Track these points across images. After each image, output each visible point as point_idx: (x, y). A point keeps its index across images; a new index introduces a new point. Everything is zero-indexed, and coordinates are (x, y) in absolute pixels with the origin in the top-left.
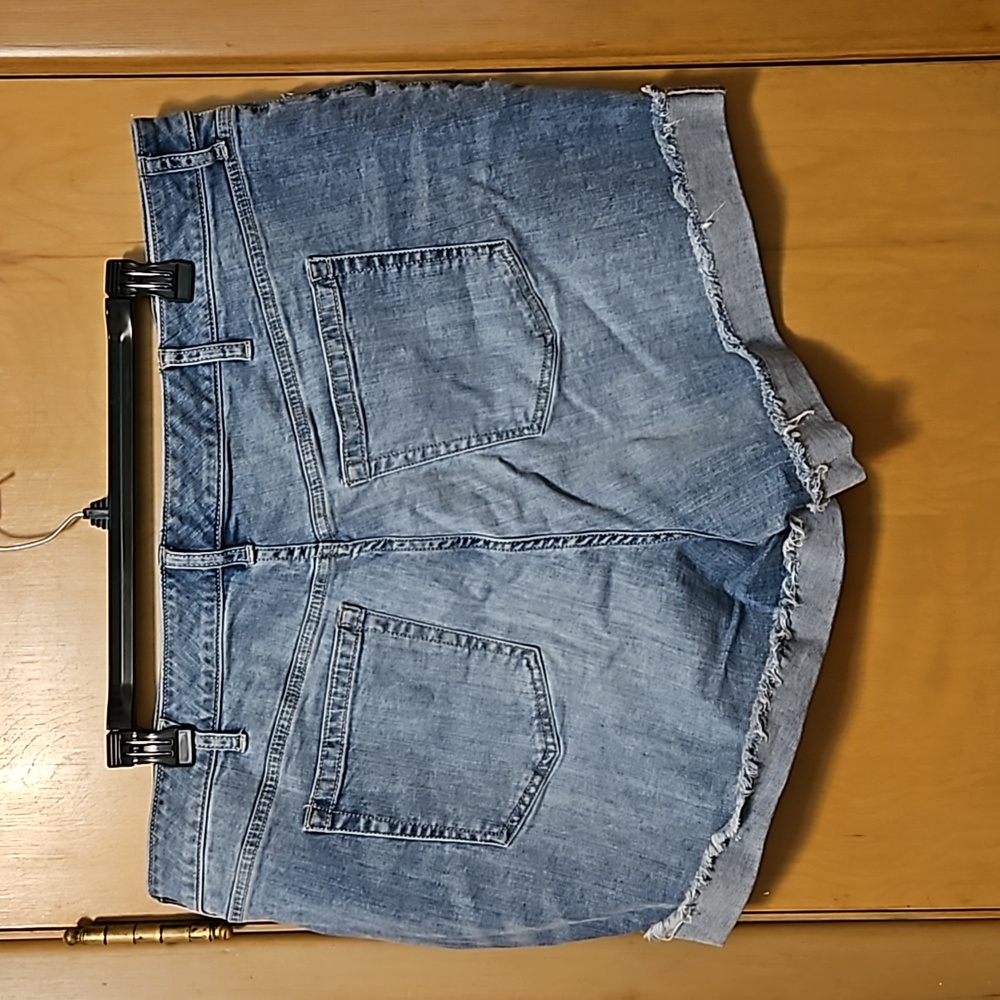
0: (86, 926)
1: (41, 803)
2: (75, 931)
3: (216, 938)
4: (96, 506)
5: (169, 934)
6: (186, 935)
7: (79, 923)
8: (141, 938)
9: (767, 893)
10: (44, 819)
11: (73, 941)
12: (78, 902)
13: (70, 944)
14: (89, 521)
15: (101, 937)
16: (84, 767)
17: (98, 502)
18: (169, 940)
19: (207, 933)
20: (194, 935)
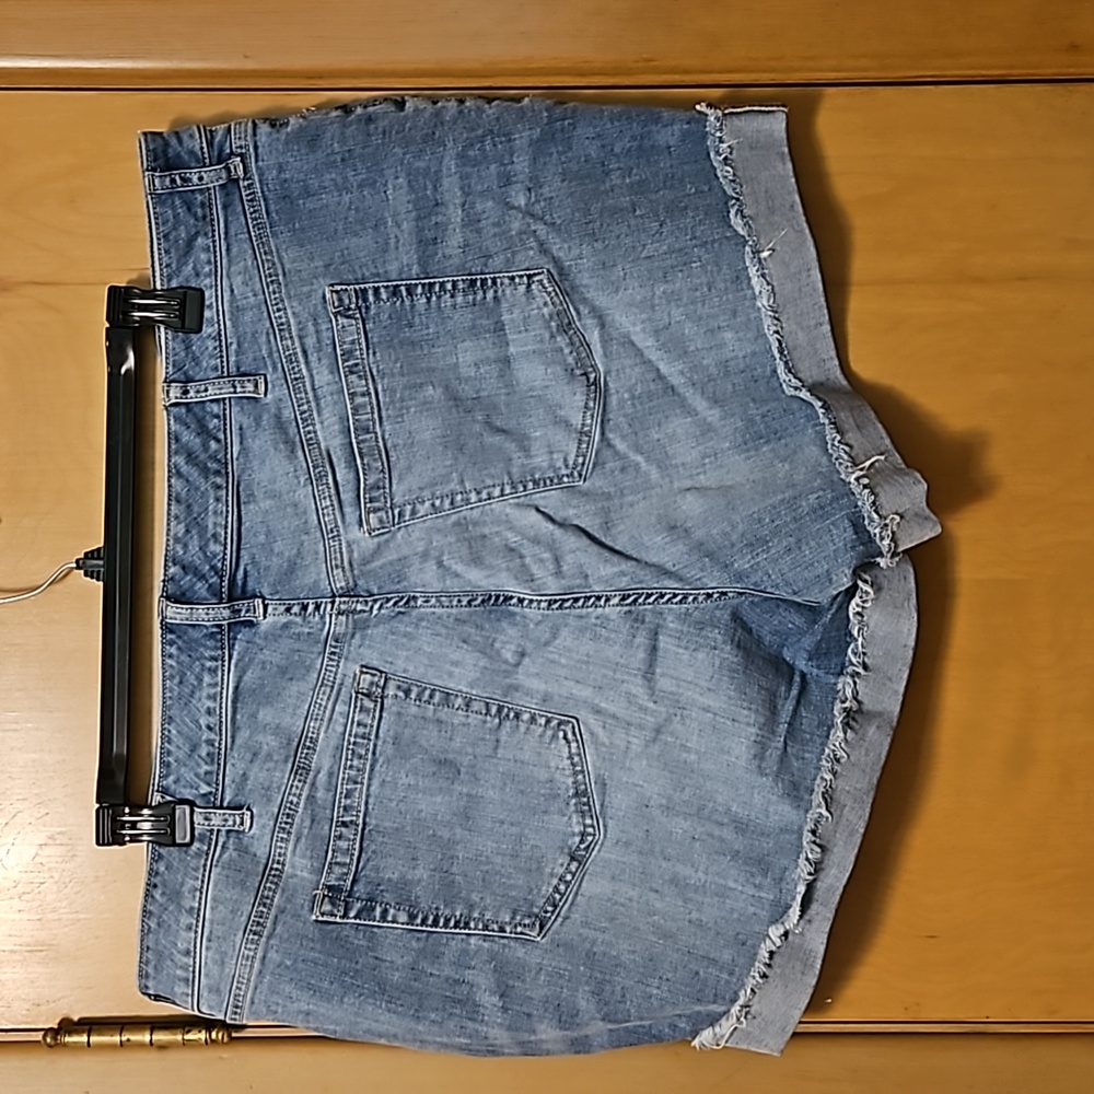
0: (67, 1026)
1: (20, 889)
2: (55, 1032)
3: (212, 1041)
4: (90, 555)
5: (160, 1037)
6: (179, 1037)
7: (59, 1024)
8: (128, 1040)
9: (829, 1001)
10: (23, 906)
11: (53, 1043)
12: (59, 1000)
13: (50, 1046)
14: (82, 572)
15: (84, 1038)
16: (69, 848)
17: (92, 552)
18: (160, 1043)
19: (202, 1036)
20: (187, 1037)
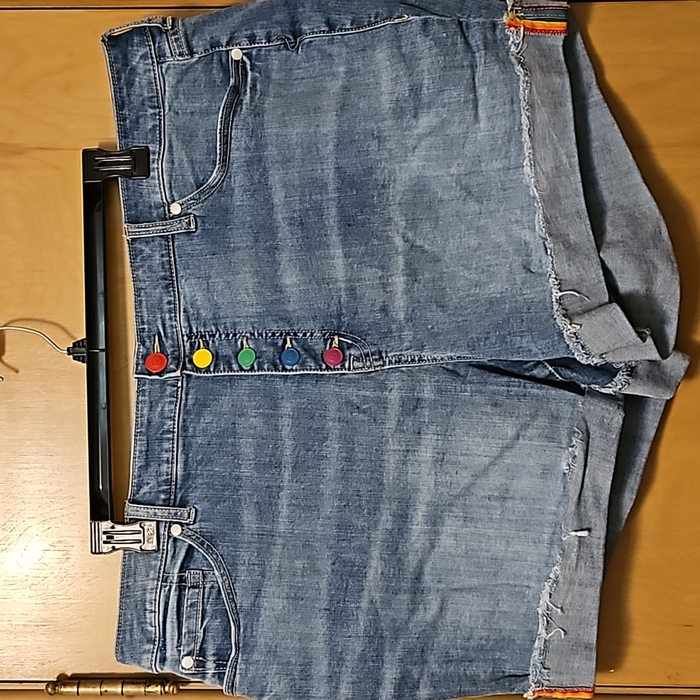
0: (63, 680)
1: (30, 582)
2: (54, 684)
3: (166, 692)
4: (77, 344)
5: (128, 689)
6: (142, 690)
7: (58, 678)
8: (106, 691)
10: (32, 593)
11: (53, 692)
12: (58, 660)
13: (51, 694)
14: (71, 357)
15: (75, 689)
16: (65, 552)
17: (78, 342)
18: (127, 693)
19: (159, 689)
20: (148, 689)
